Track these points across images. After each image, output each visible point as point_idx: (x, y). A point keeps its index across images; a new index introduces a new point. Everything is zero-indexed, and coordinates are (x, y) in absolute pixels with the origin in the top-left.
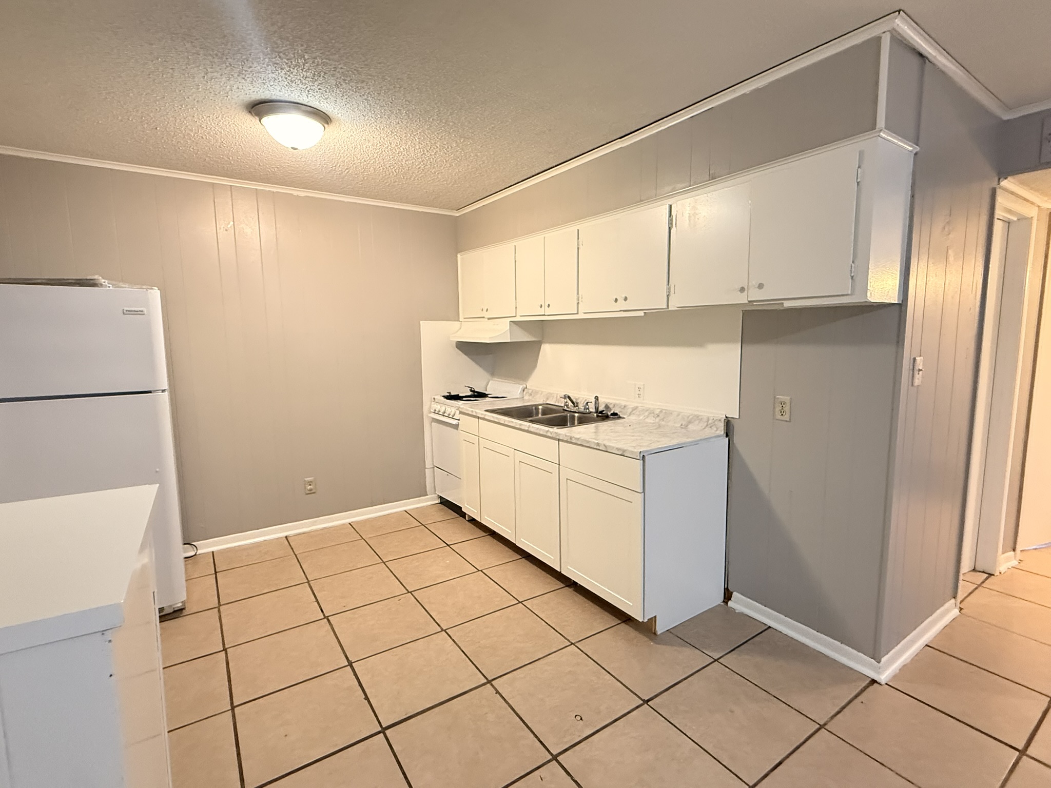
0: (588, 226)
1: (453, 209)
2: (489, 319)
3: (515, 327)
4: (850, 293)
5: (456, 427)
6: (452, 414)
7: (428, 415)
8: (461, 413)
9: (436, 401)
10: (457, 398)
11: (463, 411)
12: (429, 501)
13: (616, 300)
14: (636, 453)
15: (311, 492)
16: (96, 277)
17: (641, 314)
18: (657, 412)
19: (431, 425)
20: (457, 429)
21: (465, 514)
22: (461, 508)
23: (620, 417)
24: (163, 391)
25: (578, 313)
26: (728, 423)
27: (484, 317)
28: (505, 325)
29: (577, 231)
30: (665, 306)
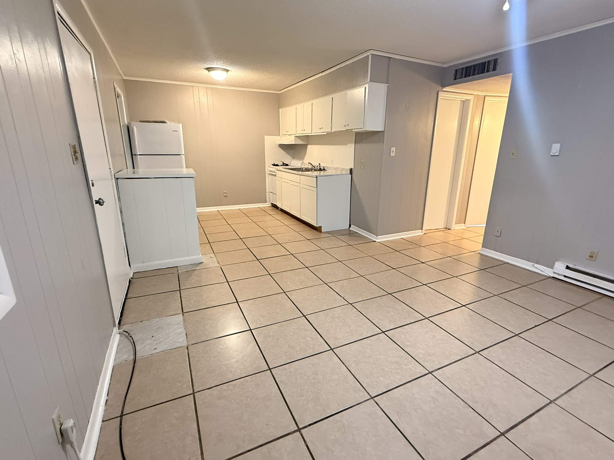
0: (315, 102)
1: (277, 91)
2: (289, 135)
3: (296, 138)
4: (363, 127)
5: (275, 175)
6: (274, 171)
7: (267, 172)
8: (277, 170)
9: (270, 167)
10: (277, 165)
11: (278, 169)
12: (268, 205)
13: (320, 129)
14: (314, 176)
15: (225, 196)
16: (165, 120)
17: (326, 133)
18: (335, 168)
19: (268, 176)
20: (276, 176)
21: (278, 207)
22: (277, 205)
23: (326, 170)
24: (183, 155)
25: (312, 133)
26: (351, 170)
27: (287, 135)
28: (293, 138)
29: (311, 104)
30: (330, 131)
